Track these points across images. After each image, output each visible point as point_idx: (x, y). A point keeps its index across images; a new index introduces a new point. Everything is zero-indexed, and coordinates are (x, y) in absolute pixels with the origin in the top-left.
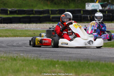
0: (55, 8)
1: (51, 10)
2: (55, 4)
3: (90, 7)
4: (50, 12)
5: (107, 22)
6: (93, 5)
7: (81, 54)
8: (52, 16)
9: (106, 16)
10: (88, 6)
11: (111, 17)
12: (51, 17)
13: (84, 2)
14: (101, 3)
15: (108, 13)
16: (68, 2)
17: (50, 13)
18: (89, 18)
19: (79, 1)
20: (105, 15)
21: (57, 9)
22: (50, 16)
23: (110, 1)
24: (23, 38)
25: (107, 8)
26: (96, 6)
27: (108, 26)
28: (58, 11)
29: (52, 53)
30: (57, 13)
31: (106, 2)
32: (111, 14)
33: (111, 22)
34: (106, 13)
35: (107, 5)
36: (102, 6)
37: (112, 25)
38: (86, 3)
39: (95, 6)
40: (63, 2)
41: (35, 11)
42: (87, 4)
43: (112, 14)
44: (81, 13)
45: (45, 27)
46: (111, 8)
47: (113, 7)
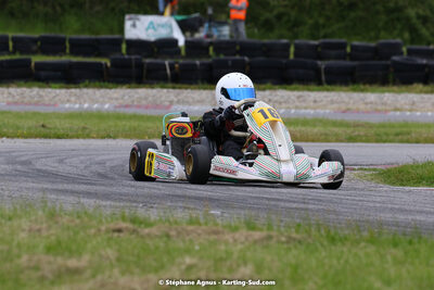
1: (15, 40)
3: (142, 28)
4: (11, 44)
6: (151, 23)
10: (134, 26)
11: (248, 68)
12: (33, 64)
14: (180, 18)
17: (11, 48)
18: (168, 71)
19: (97, 8)
21: (36, 34)
22: (29, 61)
23: (210, 11)
25: (200, 35)
26: (163, 26)
28: (39, 43)
30: (35, 48)
31: (197, 15)
32: (246, 59)
35: (201, 25)
36: (184, 26)
38: (127, 17)
39: (159, 25)
42: (130, 19)
43: (249, 58)
44: (120, 50)
46: (215, 33)
47: (221, 31)
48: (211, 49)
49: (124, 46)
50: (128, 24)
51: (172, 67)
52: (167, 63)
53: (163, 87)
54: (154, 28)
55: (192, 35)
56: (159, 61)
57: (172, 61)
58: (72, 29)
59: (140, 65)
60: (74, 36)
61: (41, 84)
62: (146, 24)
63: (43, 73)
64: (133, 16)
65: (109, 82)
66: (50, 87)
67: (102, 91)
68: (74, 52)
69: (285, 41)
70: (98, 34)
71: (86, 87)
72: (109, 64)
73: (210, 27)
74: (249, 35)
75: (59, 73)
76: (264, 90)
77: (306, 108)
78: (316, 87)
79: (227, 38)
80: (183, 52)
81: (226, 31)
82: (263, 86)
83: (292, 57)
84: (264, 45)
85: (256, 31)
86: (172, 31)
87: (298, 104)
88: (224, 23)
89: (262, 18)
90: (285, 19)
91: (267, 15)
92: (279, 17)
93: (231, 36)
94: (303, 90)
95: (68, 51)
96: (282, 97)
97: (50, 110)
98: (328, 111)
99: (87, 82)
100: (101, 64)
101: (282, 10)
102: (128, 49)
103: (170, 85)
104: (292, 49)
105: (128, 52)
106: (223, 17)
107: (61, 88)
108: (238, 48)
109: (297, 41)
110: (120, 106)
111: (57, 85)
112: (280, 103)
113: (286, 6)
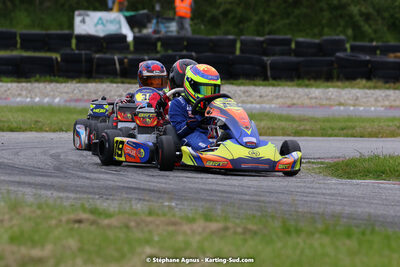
3: (91, 24)
6: (100, 19)
10: (83, 21)
13: (63, 5)
14: (128, 14)
16: (9, 4)
18: (118, 66)
19: (47, 4)
23: (158, 8)
25: (148, 31)
26: (111, 22)
31: (145, 11)
35: (149, 21)
36: (133, 22)
38: (77, 13)
39: (107, 21)
42: (80, 15)
44: (70, 45)
46: (163, 30)
47: (168, 27)
48: (159, 44)
49: (74, 41)
50: (77, 20)
51: (121, 62)
52: (116, 58)
53: (112, 82)
54: (103, 23)
55: (140, 31)
56: (108, 56)
57: (121, 56)
58: (23, 24)
59: (90, 60)
60: (25, 31)
62: (96, 20)
64: (82, 12)
65: (59, 76)
67: (53, 85)
68: (24, 47)
69: (231, 37)
70: (47, 29)
71: (37, 81)
72: (59, 59)
73: (158, 22)
74: (194, 31)
75: (10, 68)
77: (252, 103)
78: (261, 82)
79: (175, 34)
80: (132, 48)
81: (173, 27)
83: (238, 52)
84: (211, 40)
85: (203, 27)
86: (120, 27)
87: (245, 98)
88: (171, 20)
89: (209, 15)
90: (230, 16)
91: (214, 12)
92: (225, 13)
93: (178, 32)
94: (249, 85)
95: (19, 45)
97: (2, 103)
98: (273, 106)
99: (38, 76)
100: (51, 59)
101: (228, 6)
102: (77, 45)
103: (119, 80)
104: (238, 45)
105: (78, 48)
106: (171, 14)
107: (12, 82)
108: (185, 43)
109: (243, 37)
110: (71, 100)
111: (9, 79)
113: (231, 3)
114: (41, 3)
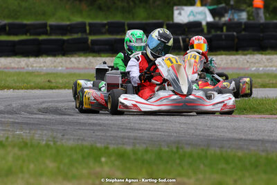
0: (101, 19)
1: (90, 25)
2: (100, 8)
3: (183, 15)
4: (88, 28)
5: (227, 52)
6: (192, 12)
7: (164, 132)
8: (91, 38)
9: (223, 36)
10: (180, 14)
11: (236, 40)
12: (90, 41)
13: (169, 3)
14: (212, 7)
15: (227, 30)
16: (131, 3)
17: (88, 31)
18: (182, 44)
19: (158, 3)
20: (221, 35)
21: (105, 22)
22: (87, 39)
23: (232, 3)
24: (21, 92)
25: (226, 19)
26: (199, 13)
27: (229, 61)
28: (107, 27)
29: (92, 128)
30: (104, 30)
31: (223, 5)
32: (235, 33)
33: (234, 52)
34: (222, 31)
35: (226, 11)
36: (213, 13)
37: (236, 60)
38: (175, 8)
39: (197, 13)
40: (120, 4)
41: (51, 26)
42: (177, 9)
43: (237, 33)
45: (76, 65)
46: (236, 18)
47: (240, 16)
50: (176, 12)
51: (184, 40)
52: (180, 38)
54: (193, 15)
55: (220, 19)
60: (132, 21)
61: (94, 54)
62: (188, 13)
63: (96, 47)
64: (179, 7)
66: (101, 56)
69: (275, 21)
73: (232, 13)
75: (107, 47)
76: (246, 55)
77: (272, 66)
80: (205, 30)
82: (246, 52)
84: (261, 24)
86: (206, 17)
87: (267, 64)
88: (243, 10)
96: (257, 59)
106: (244, 6)
107: (107, 57)
108: (243, 27)
111: (106, 55)
112: (255, 63)
114: (154, 2)
